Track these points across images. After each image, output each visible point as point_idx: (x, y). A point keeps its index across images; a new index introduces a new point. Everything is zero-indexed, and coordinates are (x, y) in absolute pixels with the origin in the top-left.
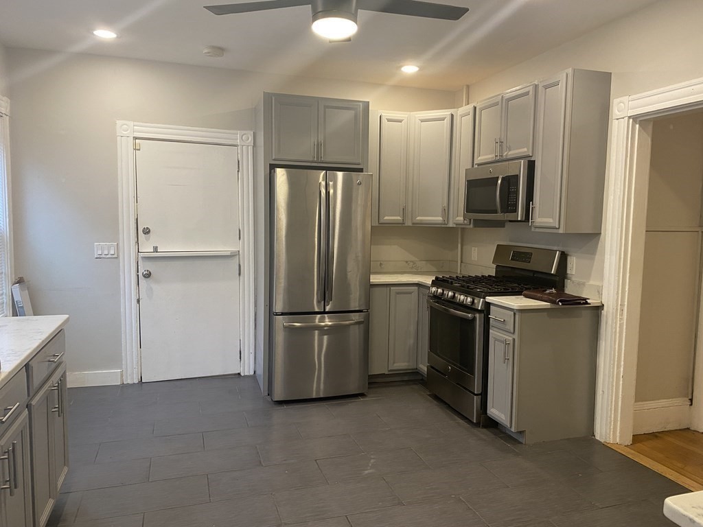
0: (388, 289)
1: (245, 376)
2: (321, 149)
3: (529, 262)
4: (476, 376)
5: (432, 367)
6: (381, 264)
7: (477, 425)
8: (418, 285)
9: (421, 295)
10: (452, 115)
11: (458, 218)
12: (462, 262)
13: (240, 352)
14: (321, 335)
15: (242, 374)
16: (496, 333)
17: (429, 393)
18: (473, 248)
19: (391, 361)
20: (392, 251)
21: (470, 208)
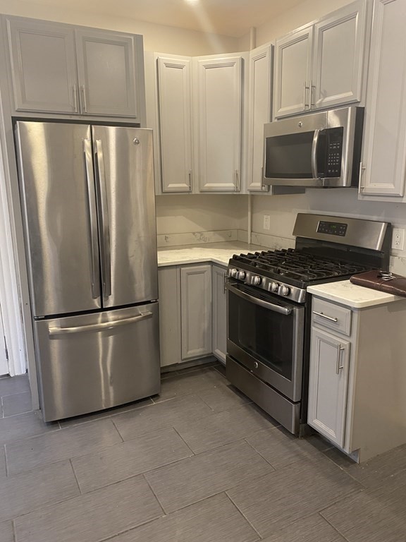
0: (178, 269)
1: (15, 377)
2: (83, 96)
3: (344, 235)
4: (295, 381)
5: (231, 357)
6: (166, 238)
7: (296, 436)
8: (211, 263)
9: (215, 275)
10: (243, 60)
11: (253, 184)
12: (252, 231)
13: (6, 351)
14: (106, 336)
15: (12, 376)
16: (319, 331)
17: (228, 384)
18: (265, 216)
19: (184, 349)
20: (178, 223)
21: (271, 171)
